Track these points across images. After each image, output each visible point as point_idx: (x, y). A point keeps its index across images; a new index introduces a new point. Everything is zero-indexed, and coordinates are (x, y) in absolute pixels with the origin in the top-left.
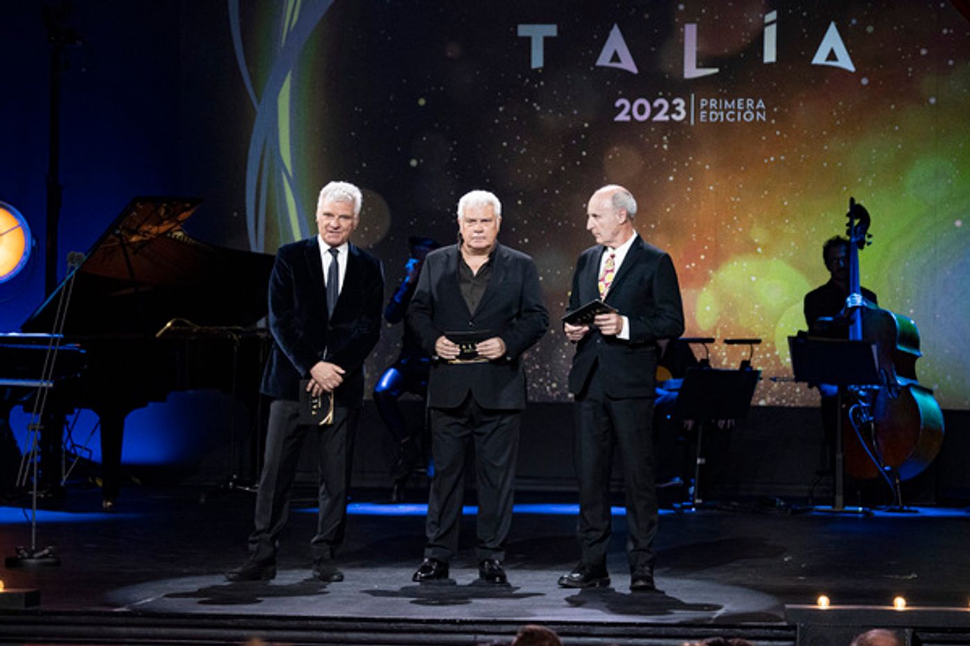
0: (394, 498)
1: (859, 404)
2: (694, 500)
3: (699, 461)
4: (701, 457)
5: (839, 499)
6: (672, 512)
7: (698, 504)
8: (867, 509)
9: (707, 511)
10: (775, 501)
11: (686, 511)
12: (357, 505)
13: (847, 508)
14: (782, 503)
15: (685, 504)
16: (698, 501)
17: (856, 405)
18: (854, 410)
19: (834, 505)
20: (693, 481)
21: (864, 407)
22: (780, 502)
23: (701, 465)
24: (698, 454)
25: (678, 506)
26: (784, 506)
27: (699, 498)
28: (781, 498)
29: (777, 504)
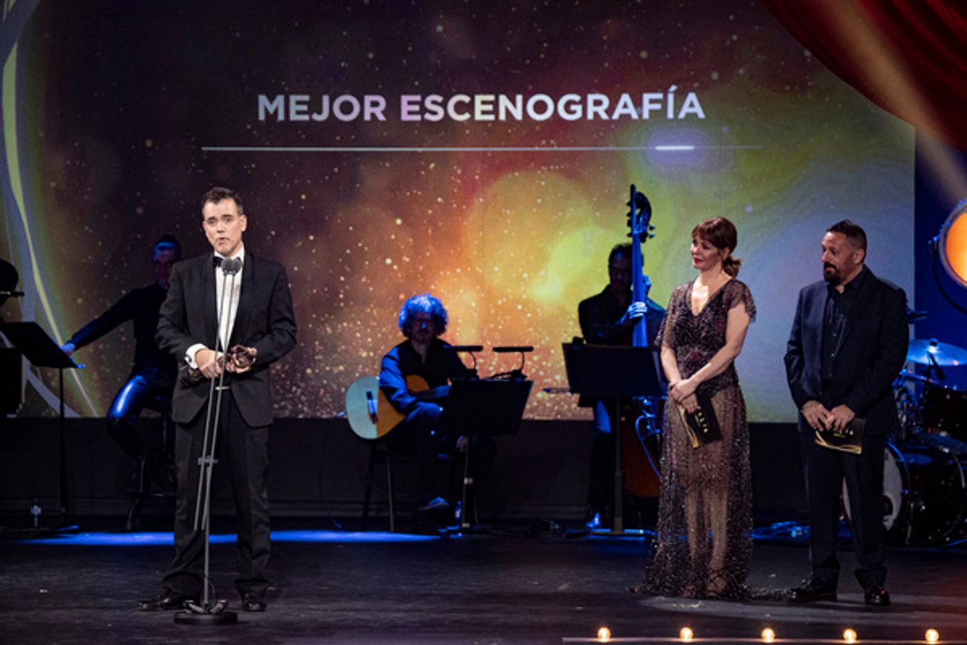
0: (129, 526)
1: (645, 415)
2: (461, 525)
3: (466, 481)
4: (468, 476)
5: (618, 521)
6: (437, 537)
7: (465, 529)
8: (649, 532)
9: (476, 536)
10: (549, 524)
11: (452, 536)
12: (87, 535)
13: (628, 531)
14: (557, 527)
15: (450, 528)
16: (465, 525)
17: (642, 417)
18: (640, 422)
19: (613, 529)
20: (459, 503)
21: (650, 418)
22: (554, 525)
23: (468, 485)
24: (465, 473)
25: (443, 531)
26: (559, 529)
27: (466, 522)
28: (556, 521)
29: (552, 527)
